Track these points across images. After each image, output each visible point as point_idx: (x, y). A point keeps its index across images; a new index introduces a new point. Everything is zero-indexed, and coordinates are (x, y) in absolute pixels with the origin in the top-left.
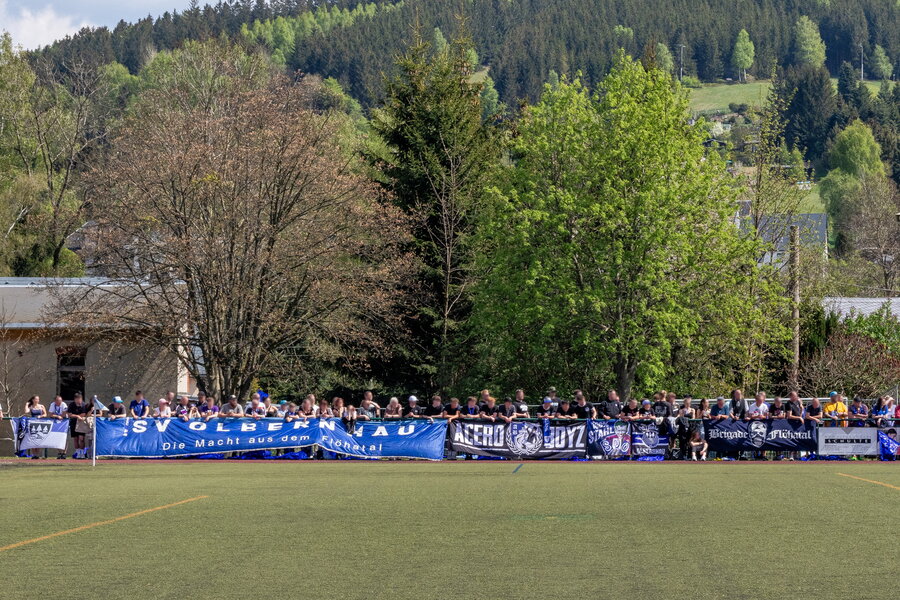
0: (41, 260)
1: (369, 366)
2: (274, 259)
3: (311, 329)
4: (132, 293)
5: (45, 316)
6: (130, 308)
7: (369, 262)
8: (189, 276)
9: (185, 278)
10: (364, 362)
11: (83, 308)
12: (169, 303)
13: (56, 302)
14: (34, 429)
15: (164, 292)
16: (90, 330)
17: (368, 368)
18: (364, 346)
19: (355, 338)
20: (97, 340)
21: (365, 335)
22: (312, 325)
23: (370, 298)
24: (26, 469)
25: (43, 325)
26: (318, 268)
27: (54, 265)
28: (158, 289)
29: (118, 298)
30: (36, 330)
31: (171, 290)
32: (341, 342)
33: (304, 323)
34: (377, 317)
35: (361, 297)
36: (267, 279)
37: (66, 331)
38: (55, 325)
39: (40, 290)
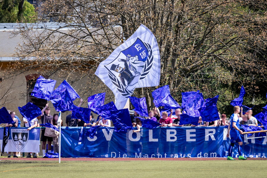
0: (9, 10)
1: (257, 87)
2: (186, 9)
3: (214, 61)
4: (82, 34)
5: (19, 52)
6: (80, 45)
7: (256, 10)
8: (124, 22)
9: (120, 22)
10: (254, 85)
11: (47, 46)
12: (110, 42)
13: (27, 42)
14: (16, 137)
15: (106, 34)
16: (52, 62)
17: (257, 90)
18: (254, 73)
19: (247, 67)
20: (58, 69)
21: (254, 64)
22: (215, 57)
23: (258, 37)
24: (11, 165)
25: (18, 59)
26: (219, 15)
27: (19, 13)
28: (101, 31)
29: (72, 39)
30: (13, 63)
31: (111, 32)
32: (237, 70)
33: (209, 56)
34: (263, 51)
35: (252, 37)
36: (181, 24)
37: (35, 63)
38: (26, 59)
39: (15, 33)
